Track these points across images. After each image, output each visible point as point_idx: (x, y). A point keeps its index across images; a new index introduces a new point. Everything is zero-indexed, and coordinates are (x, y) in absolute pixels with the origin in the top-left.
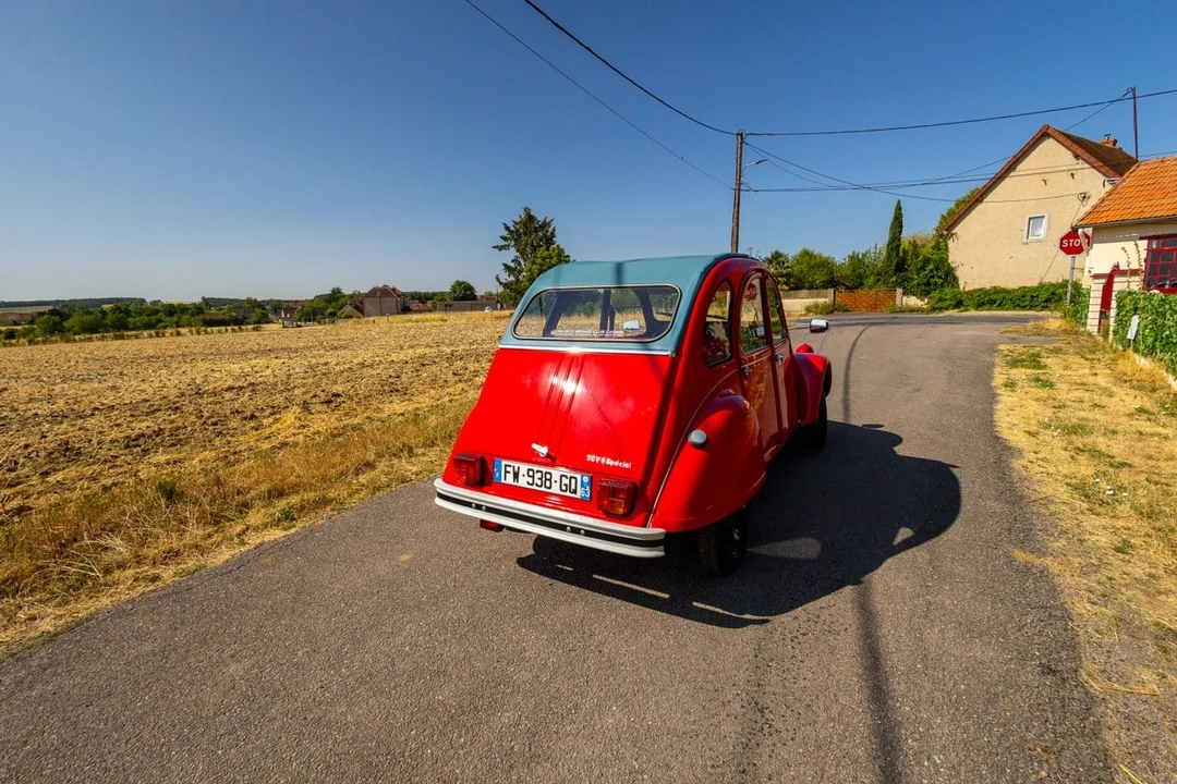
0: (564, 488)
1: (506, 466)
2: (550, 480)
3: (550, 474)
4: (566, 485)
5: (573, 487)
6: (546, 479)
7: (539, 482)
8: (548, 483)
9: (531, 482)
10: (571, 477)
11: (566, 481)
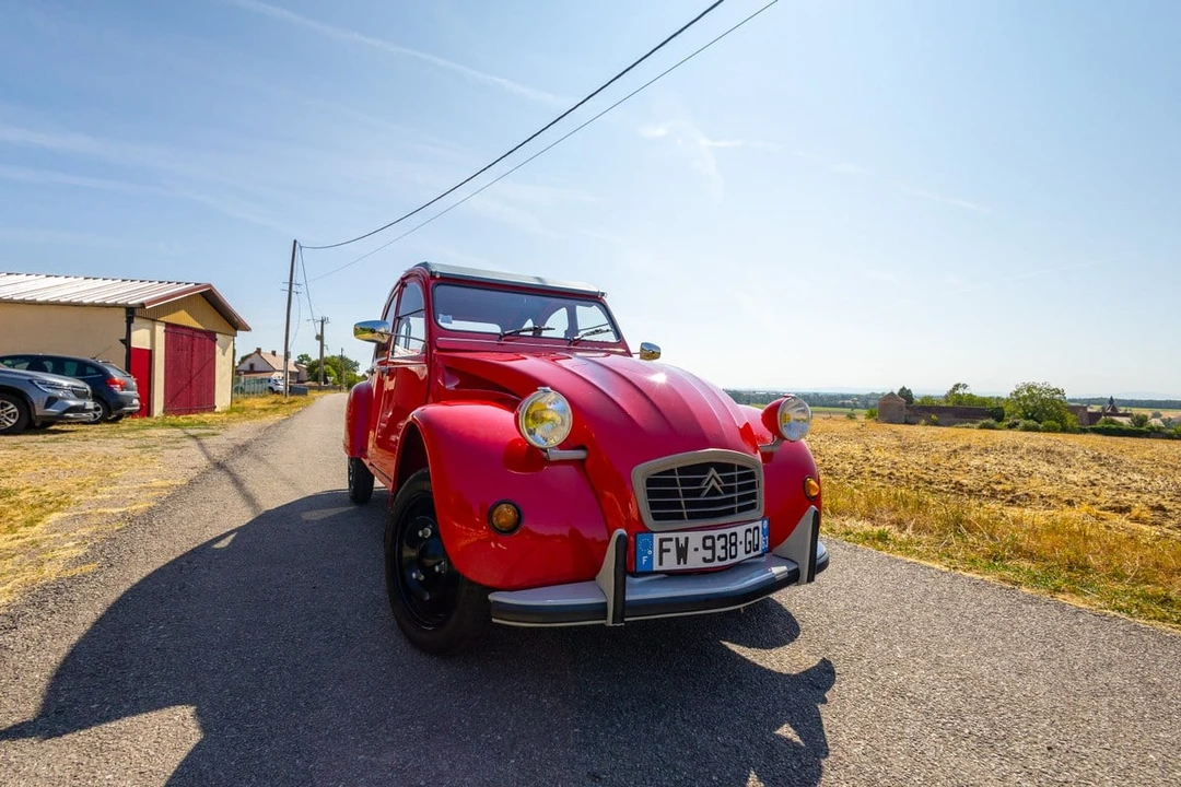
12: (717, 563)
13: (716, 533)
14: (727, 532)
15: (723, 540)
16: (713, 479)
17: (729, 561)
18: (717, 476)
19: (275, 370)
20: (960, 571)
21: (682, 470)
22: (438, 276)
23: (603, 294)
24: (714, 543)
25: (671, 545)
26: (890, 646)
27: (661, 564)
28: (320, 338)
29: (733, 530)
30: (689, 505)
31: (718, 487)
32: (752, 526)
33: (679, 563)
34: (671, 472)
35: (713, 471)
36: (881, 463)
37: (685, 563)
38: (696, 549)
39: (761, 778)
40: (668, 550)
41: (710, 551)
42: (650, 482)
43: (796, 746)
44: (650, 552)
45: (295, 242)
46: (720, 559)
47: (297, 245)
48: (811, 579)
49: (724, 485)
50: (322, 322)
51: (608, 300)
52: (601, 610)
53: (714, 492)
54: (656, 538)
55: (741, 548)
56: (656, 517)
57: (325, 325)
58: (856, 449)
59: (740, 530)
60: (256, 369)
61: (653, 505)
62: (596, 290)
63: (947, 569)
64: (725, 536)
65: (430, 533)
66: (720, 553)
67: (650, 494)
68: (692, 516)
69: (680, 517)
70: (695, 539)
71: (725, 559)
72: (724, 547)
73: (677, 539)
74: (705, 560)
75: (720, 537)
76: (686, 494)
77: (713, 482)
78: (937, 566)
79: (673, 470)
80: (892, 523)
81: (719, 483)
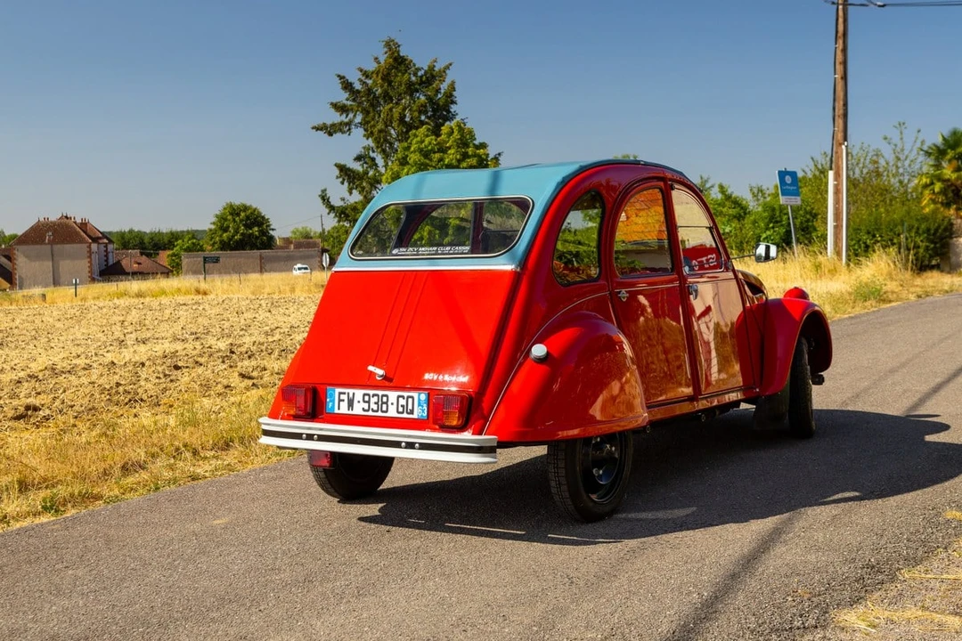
0: (401, 410)
1: (340, 393)
2: (386, 403)
3: (387, 396)
4: (403, 406)
5: (410, 407)
6: (383, 403)
7: (375, 407)
8: (384, 406)
9: (366, 408)
10: (408, 397)
11: (402, 402)
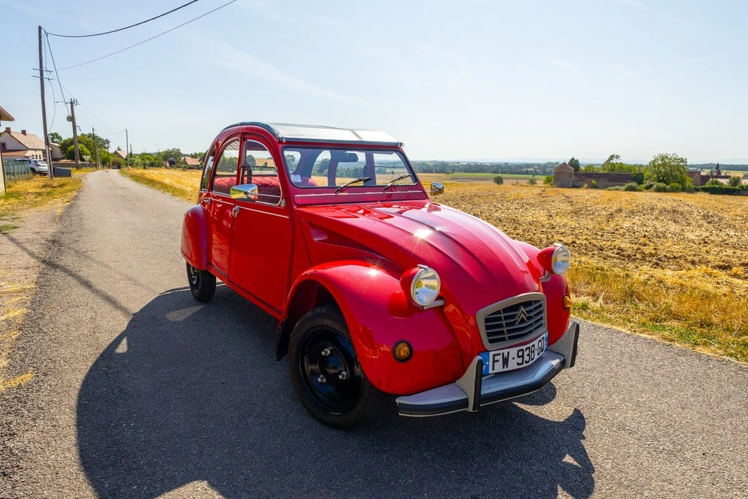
12: (525, 365)
13: (524, 347)
14: (530, 345)
15: (528, 350)
16: (522, 313)
17: (531, 362)
18: (524, 310)
19: (27, 149)
20: (638, 334)
21: (505, 310)
22: (284, 141)
23: (401, 144)
24: (523, 353)
25: (500, 358)
26: (610, 396)
27: (493, 369)
28: (71, 119)
29: (532, 344)
30: (509, 331)
31: (524, 317)
32: (540, 338)
33: (504, 368)
34: (498, 312)
35: (522, 309)
36: (563, 230)
37: (507, 367)
38: (513, 358)
39: (564, 489)
40: (498, 361)
41: (521, 358)
42: (487, 320)
43: (576, 467)
44: (487, 363)
45: (40, 28)
46: (526, 362)
47: (43, 32)
48: (572, 365)
49: (528, 315)
50: (71, 103)
51: (404, 149)
52: (465, 403)
53: (522, 321)
54: (491, 354)
55: (536, 352)
56: (491, 341)
57: (74, 107)
58: (541, 216)
59: (535, 342)
60: (8, 147)
61: (489, 335)
62: (396, 141)
63: (630, 332)
64: (529, 348)
65: (329, 352)
66: (526, 358)
67: (487, 328)
68: (510, 338)
69: (504, 339)
70: (513, 352)
71: (529, 362)
72: (528, 355)
73: (503, 354)
74: (518, 364)
75: (527, 349)
76: (508, 325)
77: (523, 315)
78: (624, 330)
79: (500, 311)
80: (589, 295)
81: (525, 315)
